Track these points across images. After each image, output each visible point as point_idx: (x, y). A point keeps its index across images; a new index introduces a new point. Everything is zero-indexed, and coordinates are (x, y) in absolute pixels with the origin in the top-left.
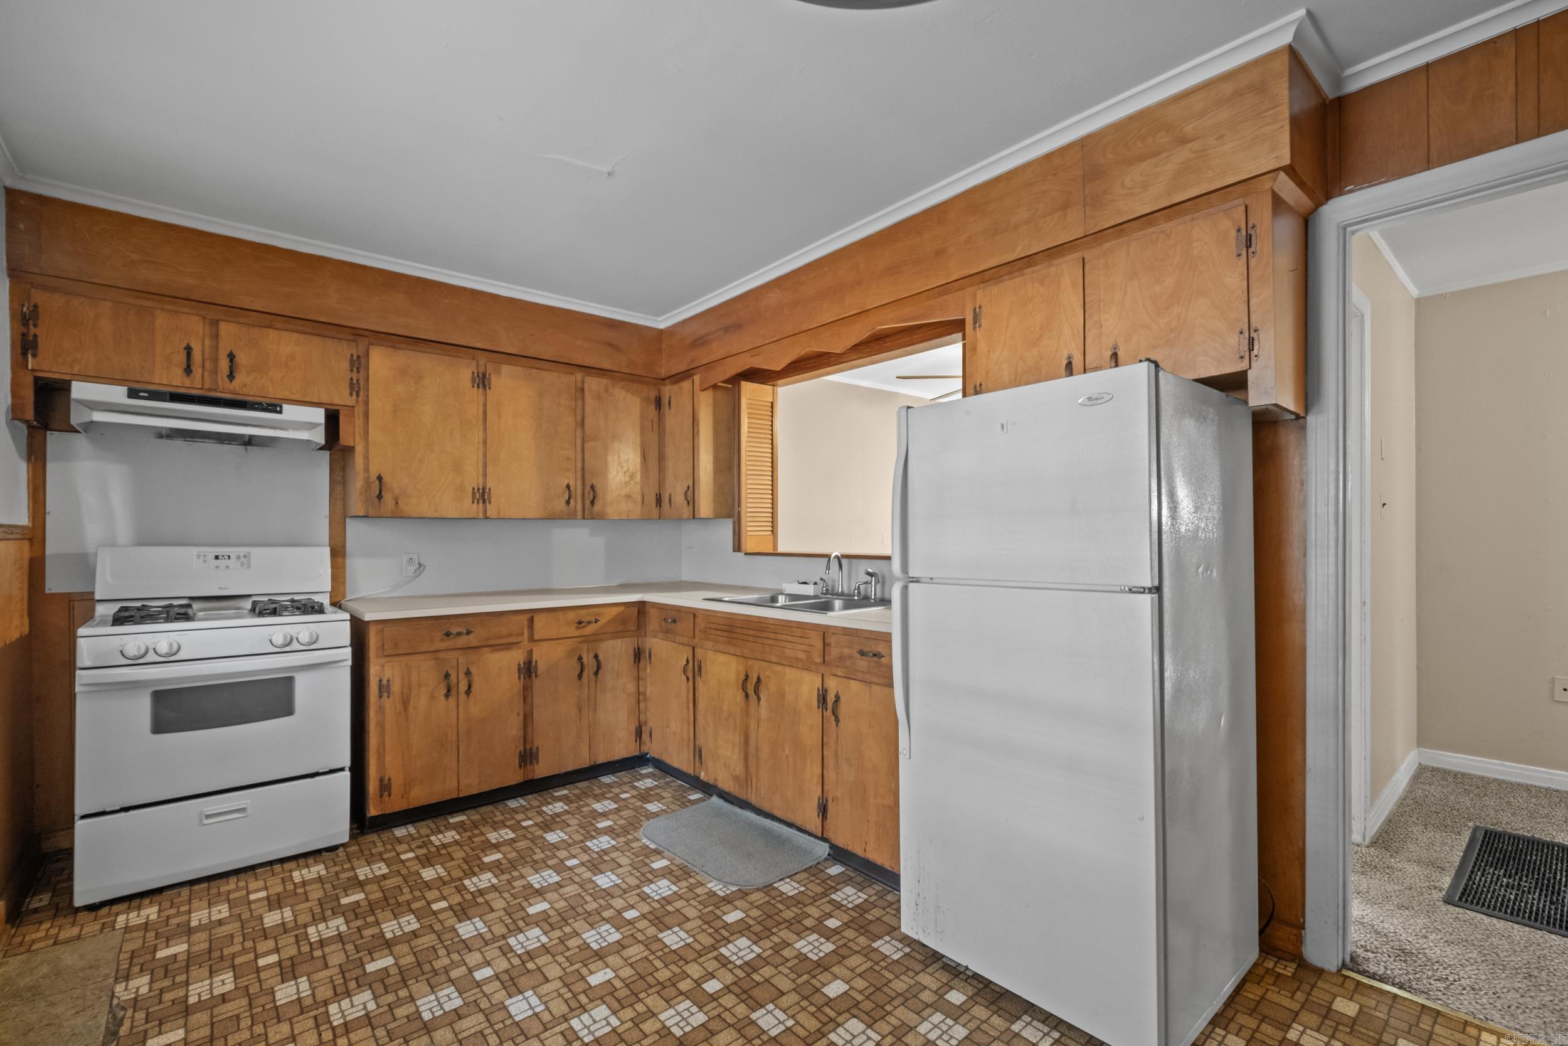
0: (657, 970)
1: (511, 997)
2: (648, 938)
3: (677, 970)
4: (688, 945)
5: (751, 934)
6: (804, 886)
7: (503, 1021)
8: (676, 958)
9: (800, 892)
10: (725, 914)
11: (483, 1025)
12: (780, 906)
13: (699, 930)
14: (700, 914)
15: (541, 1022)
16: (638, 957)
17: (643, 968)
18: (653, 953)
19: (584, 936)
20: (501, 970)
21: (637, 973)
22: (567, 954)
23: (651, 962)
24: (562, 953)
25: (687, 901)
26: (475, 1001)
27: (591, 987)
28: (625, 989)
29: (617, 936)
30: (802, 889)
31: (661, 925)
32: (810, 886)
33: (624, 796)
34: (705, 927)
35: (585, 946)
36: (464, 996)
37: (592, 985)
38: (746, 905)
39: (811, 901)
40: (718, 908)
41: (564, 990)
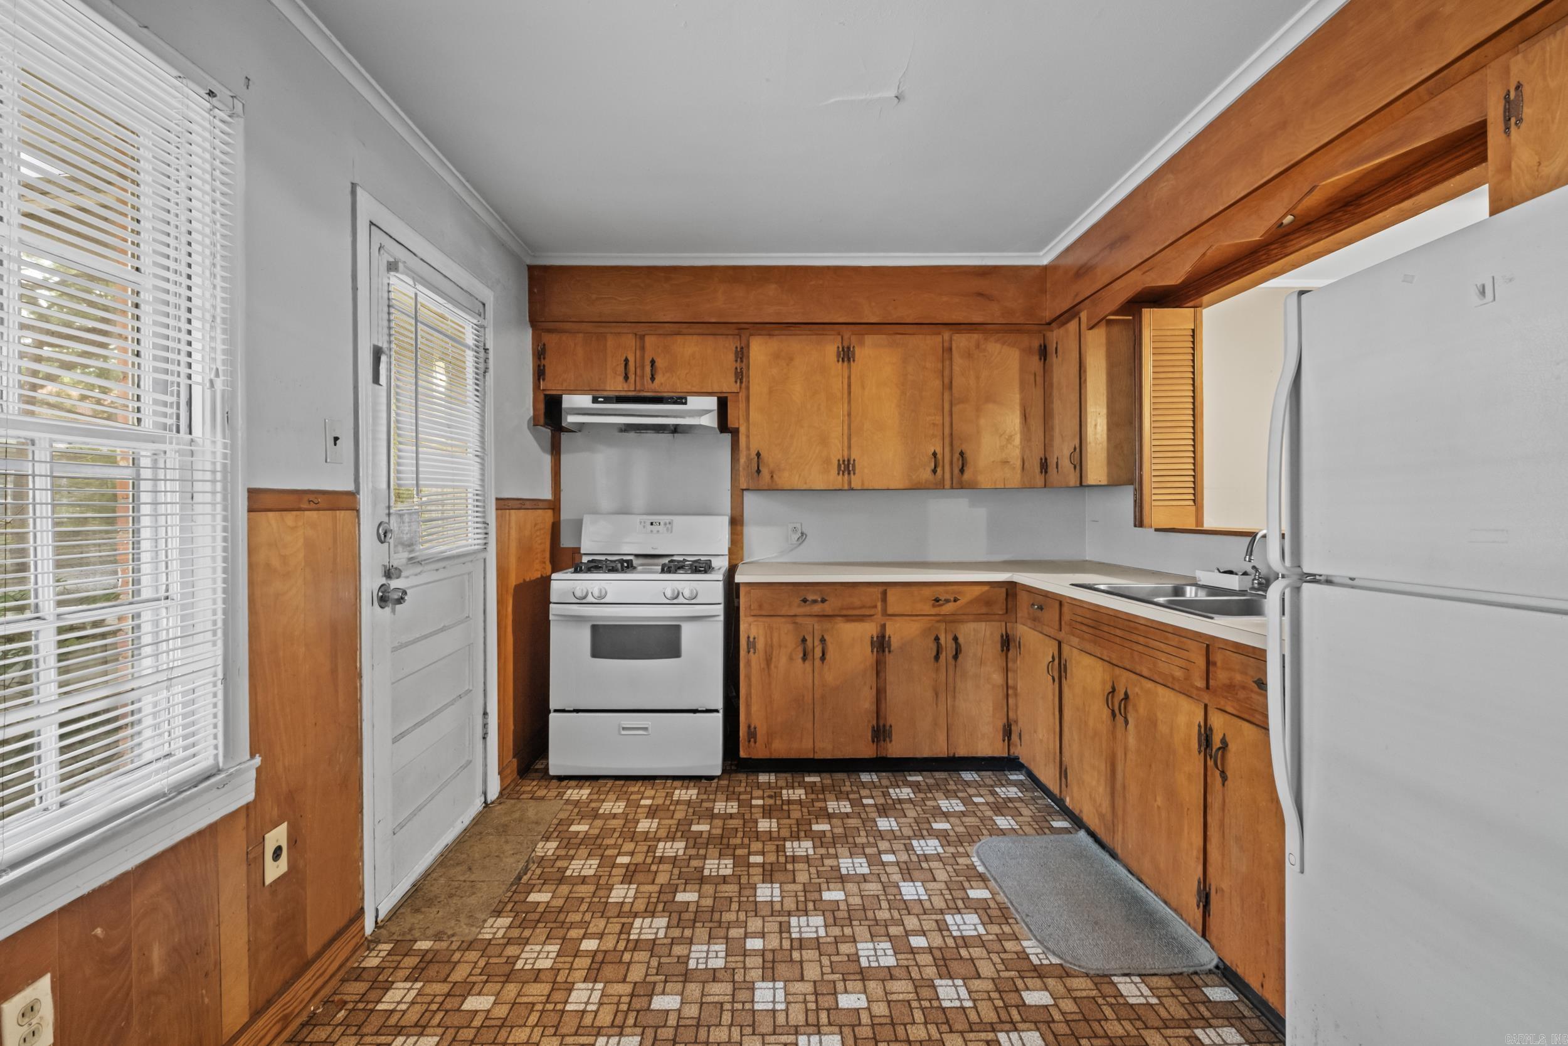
0: (914, 1023)
1: (763, 981)
2: (923, 979)
3: (936, 1035)
4: (963, 1008)
5: (1048, 1032)
6: (1159, 997)
7: (743, 1003)
8: (942, 1019)
9: (1148, 1004)
10: (1027, 989)
11: (727, 997)
12: (1108, 1012)
13: (985, 996)
14: (995, 975)
15: (774, 1022)
16: (901, 997)
17: (900, 1013)
18: (919, 1000)
19: (860, 946)
20: (770, 947)
21: (891, 1016)
22: (834, 958)
23: (911, 1009)
24: (830, 955)
25: (989, 953)
26: (734, 969)
27: (837, 1008)
28: (869, 1028)
29: (890, 961)
30: (1154, 1001)
31: (944, 969)
32: (1168, 1001)
33: (977, 800)
34: (994, 995)
35: (855, 958)
36: (730, 959)
37: (840, 1006)
38: (1061, 990)
39: (1159, 1023)
40: (1022, 978)
41: (811, 998)
